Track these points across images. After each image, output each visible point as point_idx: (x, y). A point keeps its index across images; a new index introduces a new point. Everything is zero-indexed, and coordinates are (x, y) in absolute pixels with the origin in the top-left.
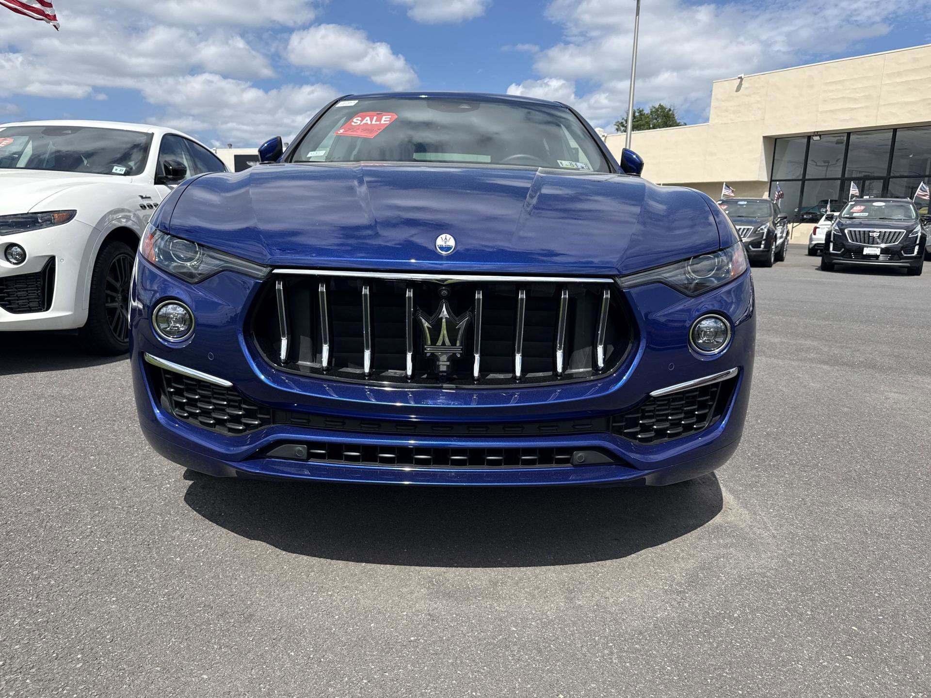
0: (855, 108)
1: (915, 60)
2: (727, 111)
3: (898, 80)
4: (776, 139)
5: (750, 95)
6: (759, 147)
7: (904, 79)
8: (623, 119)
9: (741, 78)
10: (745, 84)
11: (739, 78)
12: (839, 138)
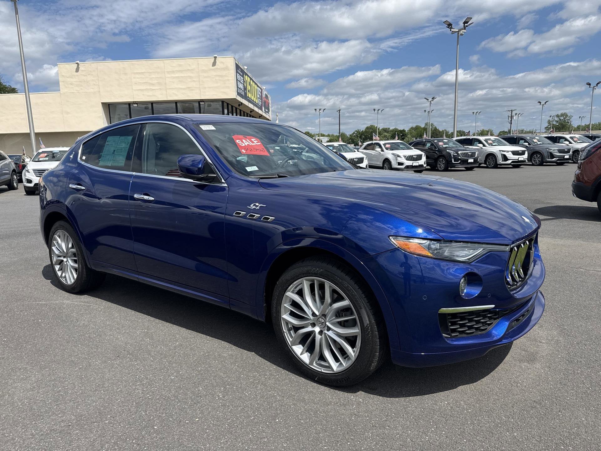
0: (154, 89)
1: (180, 65)
2: (71, 84)
3: (173, 75)
4: (109, 105)
5: (86, 75)
6: (100, 109)
7: (177, 75)
9: (77, 63)
10: (81, 68)
12: (146, 105)
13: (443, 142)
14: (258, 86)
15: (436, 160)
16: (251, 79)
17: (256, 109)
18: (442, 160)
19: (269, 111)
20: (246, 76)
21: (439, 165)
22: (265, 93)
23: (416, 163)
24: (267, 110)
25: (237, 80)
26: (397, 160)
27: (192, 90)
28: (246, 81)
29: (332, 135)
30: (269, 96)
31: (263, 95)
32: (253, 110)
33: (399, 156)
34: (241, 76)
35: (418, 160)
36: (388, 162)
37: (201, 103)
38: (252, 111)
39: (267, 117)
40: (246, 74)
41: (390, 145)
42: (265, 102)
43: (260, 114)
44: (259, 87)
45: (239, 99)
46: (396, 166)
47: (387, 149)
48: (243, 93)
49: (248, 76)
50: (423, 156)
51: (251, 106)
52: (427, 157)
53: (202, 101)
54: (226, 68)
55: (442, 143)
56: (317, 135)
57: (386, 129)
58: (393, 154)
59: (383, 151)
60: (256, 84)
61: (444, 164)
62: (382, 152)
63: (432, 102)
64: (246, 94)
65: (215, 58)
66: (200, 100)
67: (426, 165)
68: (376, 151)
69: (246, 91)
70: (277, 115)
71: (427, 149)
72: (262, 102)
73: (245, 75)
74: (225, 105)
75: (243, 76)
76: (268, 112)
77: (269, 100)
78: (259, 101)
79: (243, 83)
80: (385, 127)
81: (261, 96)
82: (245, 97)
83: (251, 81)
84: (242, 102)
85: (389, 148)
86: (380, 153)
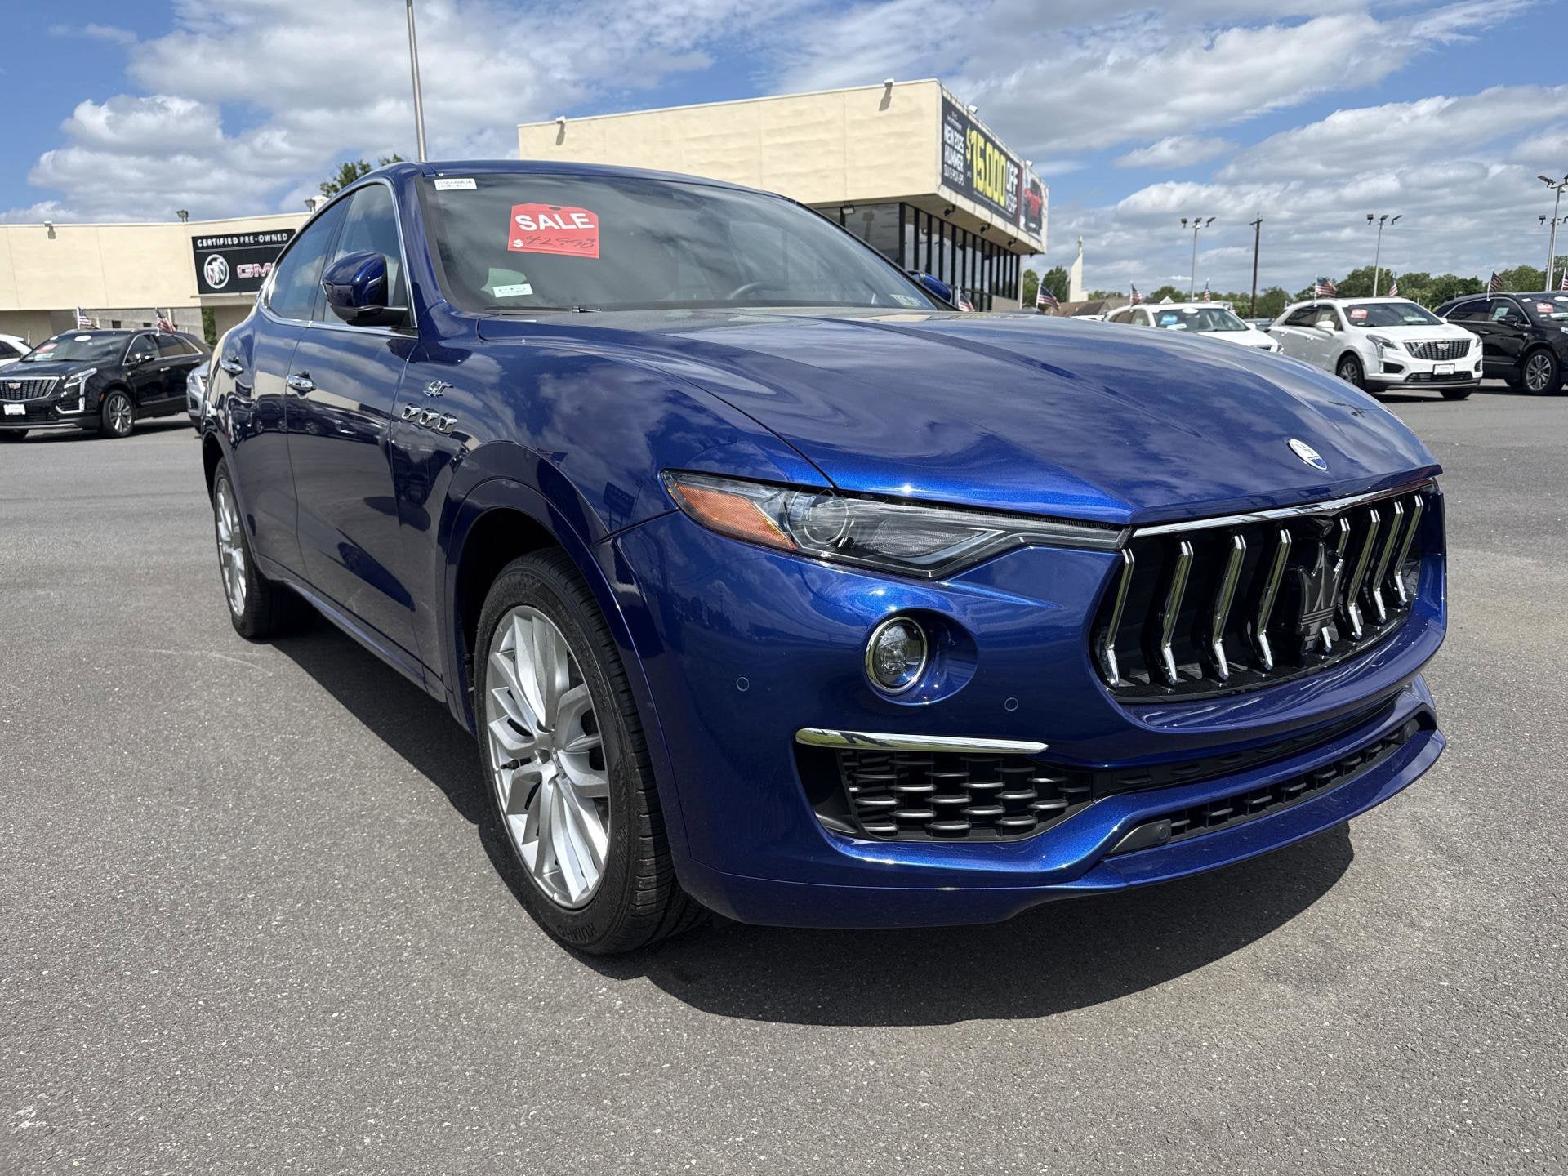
3: (781, 140)
5: (579, 151)
7: (788, 139)
8: (335, 179)
9: (560, 123)
10: (569, 133)
11: (559, 122)
13: (1554, 304)
14: (1008, 158)
15: (1523, 359)
16: (987, 139)
17: (998, 222)
18: (1543, 360)
19: (1040, 228)
20: (974, 133)
21: (1532, 374)
22: (1028, 177)
23: (1444, 368)
24: (1033, 225)
25: (944, 143)
26: (1382, 356)
27: (826, 177)
28: (972, 145)
29: (1242, 296)
30: (1042, 186)
31: (1024, 183)
32: (989, 225)
33: (1388, 344)
34: (958, 132)
35: (1453, 358)
36: (1352, 361)
37: (846, 211)
38: (986, 226)
39: (1034, 244)
40: (974, 127)
41: (1364, 312)
42: (1028, 203)
43: (1011, 237)
44: (1012, 162)
45: (947, 194)
46: (1378, 375)
47: (1354, 322)
48: (961, 180)
49: (980, 132)
50: (1473, 344)
51: (982, 213)
52: (1488, 349)
53: (849, 204)
54: (917, 113)
55: (1549, 306)
56: (1196, 296)
57: (1418, 276)
58: (1372, 339)
59: (1339, 328)
60: (1002, 152)
61: (1546, 371)
62: (1337, 334)
63: (1563, 189)
64: (969, 181)
65: (889, 86)
66: (845, 202)
67: (1480, 374)
68: (1319, 329)
69: (969, 173)
70: (1080, 243)
71: (1494, 326)
72: (1018, 203)
73: (972, 130)
74: (910, 212)
75: (963, 133)
76: (1037, 231)
77: (1041, 197)
78: (1011, 200)
79: (962, 151)
80: (1414, 273)
81: (1019, 186)
82: (968, 190)
83: (989, 147)
84: (954, 202)
85: (1361, 320)
86: (1331, 335)
